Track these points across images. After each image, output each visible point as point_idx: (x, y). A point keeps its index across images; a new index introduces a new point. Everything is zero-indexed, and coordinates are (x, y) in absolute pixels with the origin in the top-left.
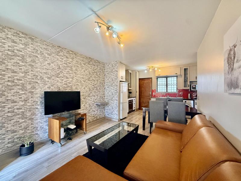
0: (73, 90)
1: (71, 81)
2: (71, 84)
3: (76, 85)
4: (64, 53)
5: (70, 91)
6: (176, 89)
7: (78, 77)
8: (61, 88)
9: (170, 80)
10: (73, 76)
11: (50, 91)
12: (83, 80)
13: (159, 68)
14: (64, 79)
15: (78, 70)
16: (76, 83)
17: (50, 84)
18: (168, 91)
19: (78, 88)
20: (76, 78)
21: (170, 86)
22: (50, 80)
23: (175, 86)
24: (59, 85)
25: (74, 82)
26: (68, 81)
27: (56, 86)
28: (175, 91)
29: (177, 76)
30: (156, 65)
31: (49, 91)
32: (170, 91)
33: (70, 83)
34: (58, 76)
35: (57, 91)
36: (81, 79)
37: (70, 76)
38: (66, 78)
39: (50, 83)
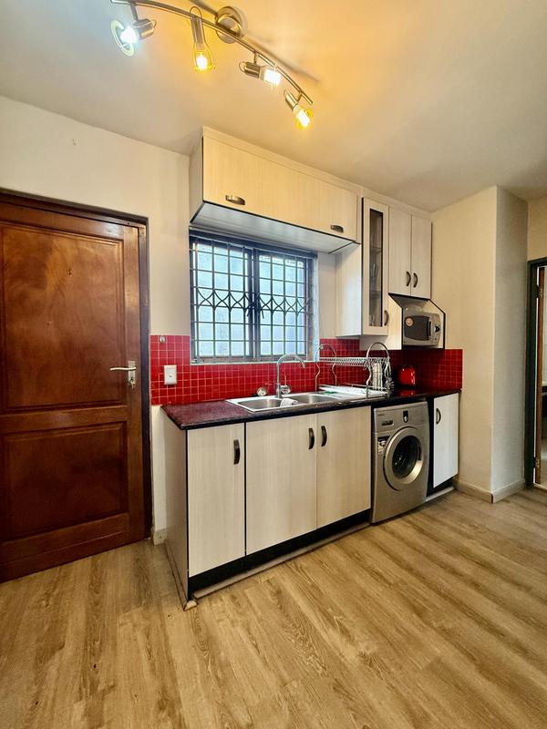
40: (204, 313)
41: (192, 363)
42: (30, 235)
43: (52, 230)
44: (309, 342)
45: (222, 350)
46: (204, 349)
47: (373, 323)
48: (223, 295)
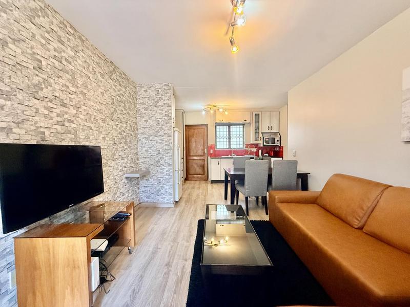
0: (79, 142)
1: (76, 116)
2: (75, 126)
3: (86, 128)
4: (52, 23)
5: (73, 144)
6: (242, 143)
7: (90, 107)
8: (47, 133)
9: (234, 129)
10: (79, 101)
11: (11, 142)
12: (100, 116)
13: (225, 110)
14: (54, 106)
15: (89, 87)
16: (86, 124)
17: (10, 119)
18: (232, 147)
19: (91, 137)
20: (85, 108)
21: (235, 139)
22: (9, 103)
23: (242, 139)
24: (42, 124)
25: (82, 119)
26: (66, 113)
27: (33, 128)
28: (241, 146)
29: (243, 125)
30: (222, 104)
31: (7, 141)
32: (235, 147)
33: (72, 122)
34: (37, 92)
35: (34, 142)
36: (96, 114)
37: (71, 100)
38: (62, 105)
39: (8, 115)
40: (218, 140)
41: (216, 149)
42: (193, 130)
43: (194, 129)
44: (244, 145)
45: (222, 147)
46: (218, 147)
47: (256, 140)
48: (222, 136)
